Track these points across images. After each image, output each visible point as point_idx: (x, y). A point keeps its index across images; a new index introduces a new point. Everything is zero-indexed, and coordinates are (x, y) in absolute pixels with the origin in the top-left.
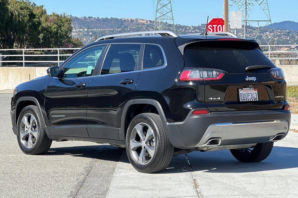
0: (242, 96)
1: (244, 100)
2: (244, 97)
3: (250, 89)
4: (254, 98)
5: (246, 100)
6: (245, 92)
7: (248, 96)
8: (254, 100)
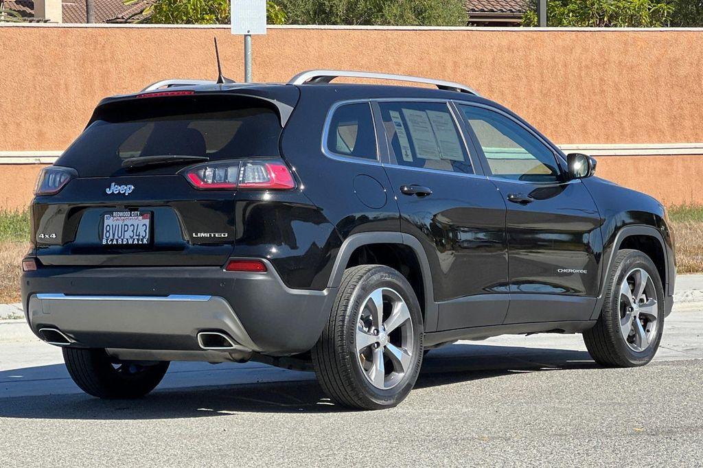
0: (109, 231)
1: (112, 240)
2: (114, 235)
3: (131, 216)
4: (139, 236)
5: (117, 240)
6: (117, 223)
7: (125, 231)
8: (136, 242)
